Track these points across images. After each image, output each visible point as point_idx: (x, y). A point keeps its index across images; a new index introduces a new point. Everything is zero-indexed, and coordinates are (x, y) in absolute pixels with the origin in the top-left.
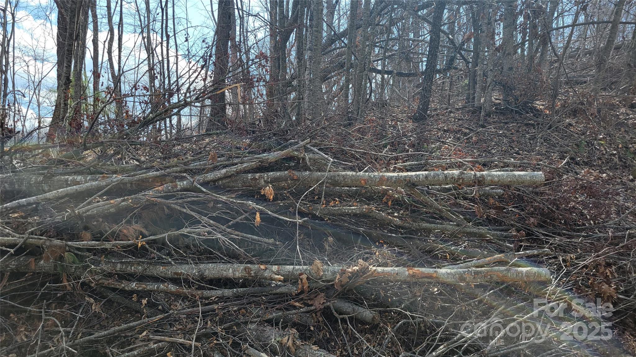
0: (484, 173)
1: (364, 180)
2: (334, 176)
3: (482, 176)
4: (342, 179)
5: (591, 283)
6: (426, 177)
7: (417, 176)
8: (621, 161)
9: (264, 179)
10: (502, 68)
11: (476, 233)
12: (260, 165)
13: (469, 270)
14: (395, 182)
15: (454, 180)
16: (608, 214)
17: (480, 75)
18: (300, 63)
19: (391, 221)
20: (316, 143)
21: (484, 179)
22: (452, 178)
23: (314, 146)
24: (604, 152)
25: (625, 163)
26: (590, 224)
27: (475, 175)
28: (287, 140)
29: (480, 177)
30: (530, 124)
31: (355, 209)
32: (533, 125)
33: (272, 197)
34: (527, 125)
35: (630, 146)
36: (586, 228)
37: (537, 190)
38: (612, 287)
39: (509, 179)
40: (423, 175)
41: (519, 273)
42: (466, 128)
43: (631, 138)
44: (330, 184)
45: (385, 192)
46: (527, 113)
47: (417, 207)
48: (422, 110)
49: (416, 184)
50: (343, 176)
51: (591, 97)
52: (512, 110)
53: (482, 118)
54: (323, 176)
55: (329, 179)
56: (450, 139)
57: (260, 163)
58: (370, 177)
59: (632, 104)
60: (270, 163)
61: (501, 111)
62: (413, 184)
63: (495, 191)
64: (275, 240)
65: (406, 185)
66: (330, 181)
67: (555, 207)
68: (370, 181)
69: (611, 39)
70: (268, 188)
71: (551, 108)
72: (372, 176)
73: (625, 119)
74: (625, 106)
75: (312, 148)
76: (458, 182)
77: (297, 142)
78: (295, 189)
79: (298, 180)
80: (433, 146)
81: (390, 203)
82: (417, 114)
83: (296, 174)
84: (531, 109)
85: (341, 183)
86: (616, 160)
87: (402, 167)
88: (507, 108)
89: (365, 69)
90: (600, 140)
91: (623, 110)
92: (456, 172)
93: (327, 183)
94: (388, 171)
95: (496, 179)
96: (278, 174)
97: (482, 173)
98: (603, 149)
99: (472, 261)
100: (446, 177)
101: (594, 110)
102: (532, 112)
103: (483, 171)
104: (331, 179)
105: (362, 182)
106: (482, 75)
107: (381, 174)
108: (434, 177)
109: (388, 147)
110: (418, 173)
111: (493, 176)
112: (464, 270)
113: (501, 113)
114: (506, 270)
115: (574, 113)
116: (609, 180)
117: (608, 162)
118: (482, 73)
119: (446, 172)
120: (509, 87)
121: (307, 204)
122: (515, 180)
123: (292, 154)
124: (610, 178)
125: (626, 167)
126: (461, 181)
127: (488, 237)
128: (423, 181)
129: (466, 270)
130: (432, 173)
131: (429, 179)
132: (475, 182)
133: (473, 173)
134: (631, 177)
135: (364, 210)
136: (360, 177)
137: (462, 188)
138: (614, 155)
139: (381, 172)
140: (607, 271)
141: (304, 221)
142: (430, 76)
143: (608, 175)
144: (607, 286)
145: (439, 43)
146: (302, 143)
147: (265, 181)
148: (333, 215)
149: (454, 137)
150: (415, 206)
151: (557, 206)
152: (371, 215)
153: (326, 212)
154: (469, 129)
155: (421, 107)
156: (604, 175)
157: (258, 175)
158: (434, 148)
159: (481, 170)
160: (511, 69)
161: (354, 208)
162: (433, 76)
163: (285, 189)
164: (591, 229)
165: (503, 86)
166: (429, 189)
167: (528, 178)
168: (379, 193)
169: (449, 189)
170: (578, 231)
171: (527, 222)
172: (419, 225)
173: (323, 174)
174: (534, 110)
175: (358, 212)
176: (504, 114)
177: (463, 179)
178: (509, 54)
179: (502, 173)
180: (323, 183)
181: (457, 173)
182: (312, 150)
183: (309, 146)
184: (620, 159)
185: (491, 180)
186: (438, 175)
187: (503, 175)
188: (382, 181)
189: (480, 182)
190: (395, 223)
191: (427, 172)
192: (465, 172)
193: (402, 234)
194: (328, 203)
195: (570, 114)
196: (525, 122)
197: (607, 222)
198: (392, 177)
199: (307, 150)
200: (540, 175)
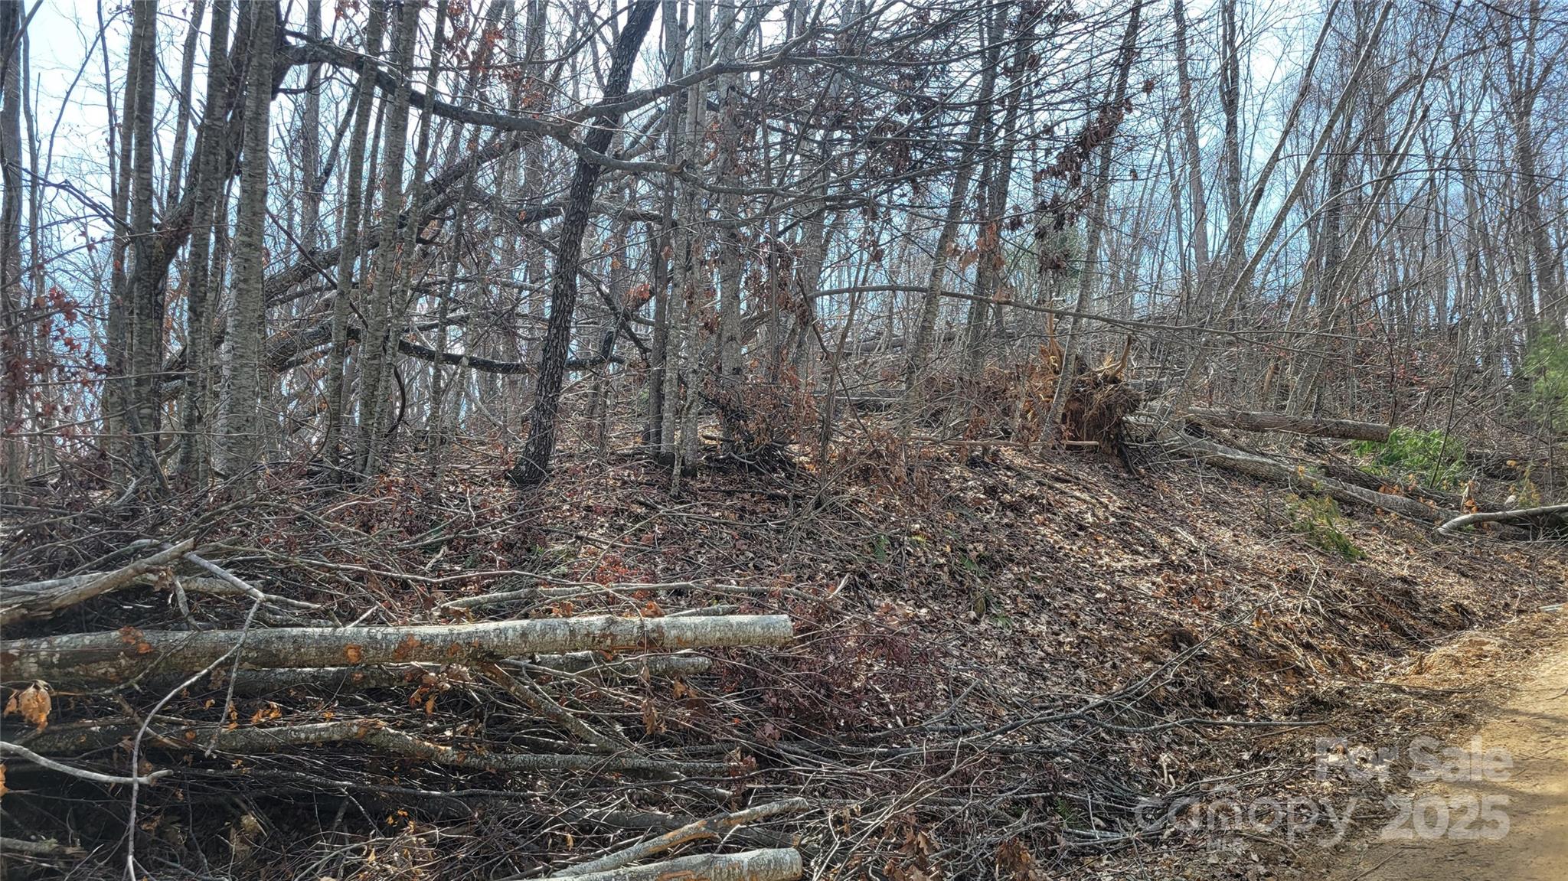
0: (663, 620)
1: (357, 648)
2: (268, 642)
3: (658, 628)
4: (290, 647)
5: (889, 871)
6: (524, 634)
7: (500, 632)
8: (954, 579)
9: (37, 655)
10: (720, 369)
11: (647, 769)
12: (23, 616)
13: (618, 874)
14: (441, 651)
15: (592, 640)
16: (929, 700)
17: (670, 380)
18: (196, 325)
19: (430, 754)
20: (217, 548)
21: (662, 634)
22: (588, 635)
23: (210, 556)
24: (923, 560)
25: (961, 583)
26: (896, 725)
27: (642, 627)
28: (129, 539)
29: (653, 631)
30: (778, 496)
31: (326, 729)
32: (785, 498)
33: (43, 718)
34: (773, 498)
35: (971, 546)
36: (885, 736)
37: (785, 654)
38: (930, 873)
39: (718, 635)
40: (515, 629)
41: (733, 866)
42: (641, 504)
43: (972, 530)
44: (255, 662)
45: (417, 677)
46: (774, 470)
47: (506, 710)
48: (534, 456)
49: (498, 652)
50: (295, 639)
51: (893, 442)
52: (742, 464)
53: (676, 481)
54: (232, 641)
55: (250, 650)
56: (600, 531)
57: (24, 611)
58: (373, 638)
59: (973, 459)
60: (60, 609)
61: (719, 466)
62: (491, 654)
63: (690, 660)
64: (63, 840)
65: (472, 657)
66: (252, 654)
67: (823, 691)
68: (372, 652)
69: (927, 324)
70: (31, 690)
71: (820, 461)
72: (379, 636)
73: (961, 490)
74: (959, 461)
75: (205, 562)
76: (604, 646)
77: (156, 546)
78: (138, 683)
79: (153, 654)
80: (559, 547)
81: (430, 705)
82: (523, 468)
83: (148, 638)
84: (781, 461)
85: (286, 659)
86: (945, 578)
87: (462, 610)
88: (730, 457)
89: (385, 350)
90: (916, 534)
91: (956, 470)
92: (597, 621)
93: (244, 659)
94: (426, 619)
95: (689, 633)
96: (88, 639)
97: (657, 620)
98: (920, 554)
99: (631, 844)
100: (572, 632)
101: (899, 470)
102: (784, 470)
103: (661, 615)
104: (257, 649)
105: (351, 653)
106: (675, 382)
107: (404, 630)
108: (544, 634)
109: (444, 549)
110: (502, 624)
111: (681, 627)
112: (606, 874)
113: (720, 469)
114: (704, 863)
115: (865, 475)
116: (932, 621)
117: (929, 583)
118: (675, 376)
119: (573, 620)
120: (733, 411)
121: (180, 724)
122: (730, 635)
123: (138, 580)
124: (935, 619)
125: (963, 591)
126: (609, 642)
127: (676, 777)
128: (516, 645)
129: (612, 872)
130: (539, 624)
131: (531, 638)
132: (641, 644)
133: (636, 620)
134: (973, 614)
135: (355, 729)
136: (343, 642)
137: (615, 658)
138: (941, 566)
139: (405, 624)
140: (920, 838)
141: (159, 779)
142: (552, 376)
143: (931, 611)
144: (919, 873)
145: (573, 301)
146: (170, 550)
147: (39, 663)
148: (263, 750)
149: (611, 526)
150: (499, 708)
151: (828, 689)
152: (374, 741)
153: (240, 741)
154: (646, 506)
155: (532, 449)
156: (924, 611)
157: (18, 643)
158: (560, 552)
159: (657, 614)
160: (737, 371)
161: (325, 725)
162: (560, 378)
163: (110, 683)
164: (898, 737)
165: (723, 408)
166: (534, 662)
167: (758, 629)
168: (402, 678)
169: (585, 662)
170: (873, 743)
171: (759, 734)
172: (505, 760)
173: (233, 634)
174: (786, 463)
175: (336, 737)
176: (726, 473)
177: (614, 636)
178: (732, 339)
179: (703, 618)
180: (229, 662)
181: (599, 623)
182: (203, 568)
183: (193, 557)
184: (952, 573)
185: (678, 638)
186: (554, 629)
187: (704, 625)
188: (405, 649)
189: (652, 642)
190: (442, 759)
191: (525, 622)
192: (620, 619)
193: (460, 787)
194: (244, 717)
195: (857, 477)
196: (770, 491)
197: (929, 717)
198: (432, 638)
199: (185, 568)
200: (782, 623)
